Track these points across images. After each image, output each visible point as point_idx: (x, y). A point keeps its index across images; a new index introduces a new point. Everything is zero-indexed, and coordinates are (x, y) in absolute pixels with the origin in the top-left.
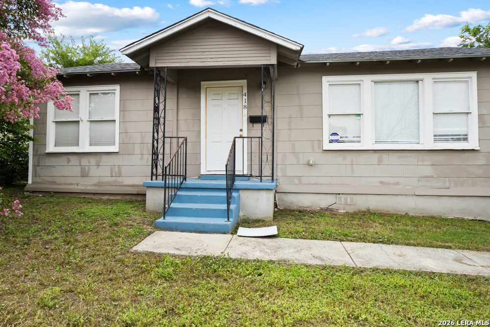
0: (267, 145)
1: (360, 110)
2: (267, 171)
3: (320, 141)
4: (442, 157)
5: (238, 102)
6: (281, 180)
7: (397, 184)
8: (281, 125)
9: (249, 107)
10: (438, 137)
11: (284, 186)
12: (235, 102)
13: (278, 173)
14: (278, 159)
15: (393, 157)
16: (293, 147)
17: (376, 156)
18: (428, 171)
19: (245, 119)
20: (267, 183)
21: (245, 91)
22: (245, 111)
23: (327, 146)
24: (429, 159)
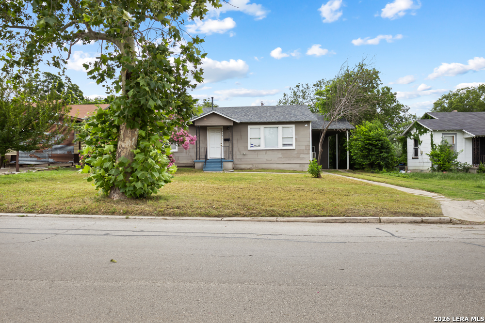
0: (231, 149)
1: (260, 136)
2: (231, 156)
3: (247, 147)
4: (284, 152)
5: (220, 134)
6: (235, 160)
7: (271, 160)
8: (235, 142)
9: (224, 136)
10: (284, 145)
11: (236, 162)
12: (219, 134)
13: (234, 158)
14: (234, 153)
15: (270, 152)
16: (239, 149)
17: (265, 152)
18: (280, 156)
19: (223, 139)
20: (230, 160)
21: (222, 130)
22: (223, 137)
23: (250, 148)
24: (281, 152)
